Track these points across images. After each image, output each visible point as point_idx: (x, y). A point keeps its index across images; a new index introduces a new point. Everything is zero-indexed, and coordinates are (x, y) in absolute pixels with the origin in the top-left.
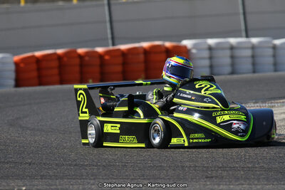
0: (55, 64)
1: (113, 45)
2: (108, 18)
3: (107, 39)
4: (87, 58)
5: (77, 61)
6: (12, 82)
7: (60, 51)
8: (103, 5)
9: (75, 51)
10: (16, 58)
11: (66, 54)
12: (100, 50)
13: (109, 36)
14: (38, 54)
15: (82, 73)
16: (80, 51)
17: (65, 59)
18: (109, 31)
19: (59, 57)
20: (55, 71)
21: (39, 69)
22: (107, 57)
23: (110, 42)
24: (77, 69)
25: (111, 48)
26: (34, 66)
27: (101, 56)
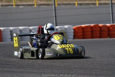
0: (90, 30)
1: (113, 23)
2: (111, 12)
3: (110, 20)
4: (103, 28)
5: (99, 29)
6: (72, 37)
7: (92, 25)
8: (109, 7)
9: (98, 25)
10: (74, 27)
11: (94, 26)
12: (108, 25)
13: (111, 19)
14: (83, 26)
15: (100, 34)
16: (100, 25)
17: (94, 28)
18: (111, 17)
19: (92, 27)
20: (90, 33)
21: (83, 32)
22: (111, 28)
23: (112, 22)
24: (98, 32)
25: (112, 24)
26: (81, 31)
27: (108, 27)
